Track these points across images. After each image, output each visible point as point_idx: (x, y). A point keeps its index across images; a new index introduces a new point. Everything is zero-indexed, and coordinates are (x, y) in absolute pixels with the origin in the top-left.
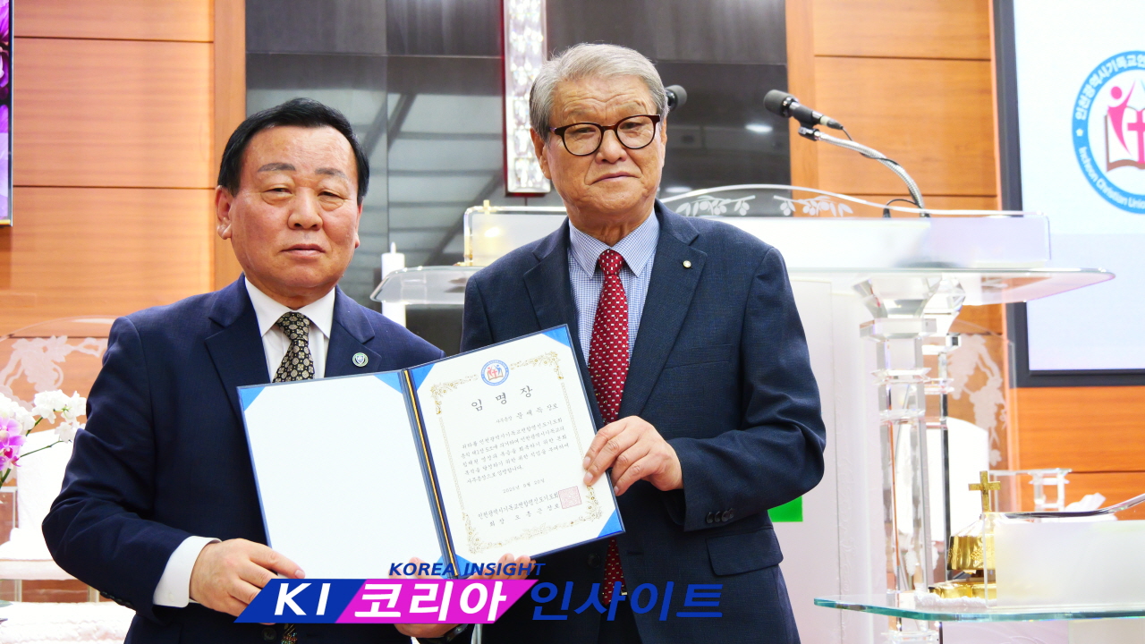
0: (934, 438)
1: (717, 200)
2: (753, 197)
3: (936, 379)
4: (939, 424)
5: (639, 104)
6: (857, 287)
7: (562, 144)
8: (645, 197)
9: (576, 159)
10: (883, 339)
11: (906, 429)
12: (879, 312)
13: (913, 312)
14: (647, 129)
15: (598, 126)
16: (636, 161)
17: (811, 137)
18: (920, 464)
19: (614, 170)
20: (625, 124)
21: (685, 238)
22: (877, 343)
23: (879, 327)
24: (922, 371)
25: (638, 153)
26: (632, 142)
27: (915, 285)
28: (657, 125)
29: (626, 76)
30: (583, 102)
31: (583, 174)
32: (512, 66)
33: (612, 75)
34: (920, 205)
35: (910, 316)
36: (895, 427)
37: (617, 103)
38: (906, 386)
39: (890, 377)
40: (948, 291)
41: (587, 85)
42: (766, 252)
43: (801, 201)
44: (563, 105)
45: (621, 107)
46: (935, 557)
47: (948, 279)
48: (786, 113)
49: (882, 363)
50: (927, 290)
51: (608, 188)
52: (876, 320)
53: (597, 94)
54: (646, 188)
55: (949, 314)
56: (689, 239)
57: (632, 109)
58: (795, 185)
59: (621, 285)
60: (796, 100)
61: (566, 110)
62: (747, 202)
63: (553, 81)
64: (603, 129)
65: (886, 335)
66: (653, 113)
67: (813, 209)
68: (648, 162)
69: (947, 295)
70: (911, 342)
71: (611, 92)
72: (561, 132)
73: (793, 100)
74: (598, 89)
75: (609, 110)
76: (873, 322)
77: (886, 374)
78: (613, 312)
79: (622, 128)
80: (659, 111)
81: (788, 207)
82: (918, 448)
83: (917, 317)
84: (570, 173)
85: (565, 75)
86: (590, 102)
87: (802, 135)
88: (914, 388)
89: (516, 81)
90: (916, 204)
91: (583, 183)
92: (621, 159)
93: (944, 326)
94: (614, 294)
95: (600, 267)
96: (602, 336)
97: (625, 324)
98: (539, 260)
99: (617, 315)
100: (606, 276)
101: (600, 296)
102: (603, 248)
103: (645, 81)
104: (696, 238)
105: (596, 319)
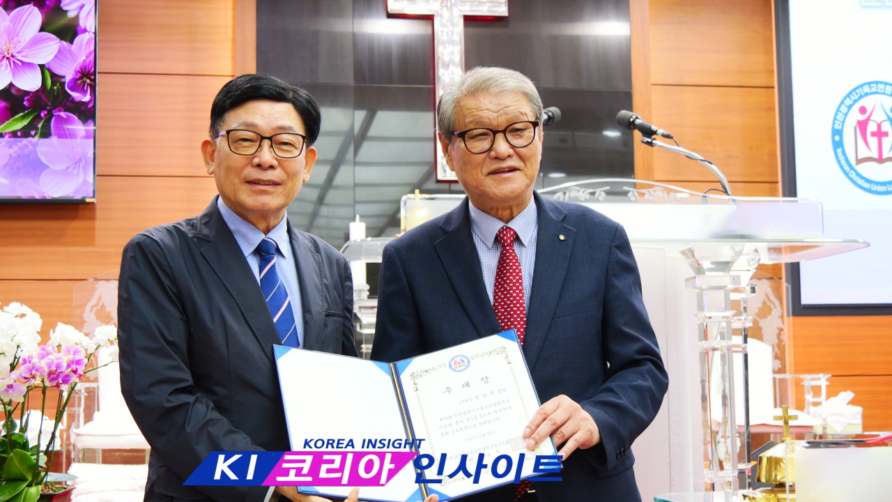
0: (738, 359)
1: (583, 190)
2: (608, 188)
3: (739, 318)
4: (741, 349)
5: (522, 114)
6: (683, 252)
7: (463, 144)
9: (474, 156)
10: (702, 290)
11: (717, 354)
12: (699, 270)
13: (723, 270)
14: (529, 133)
15: (491, 130)
16: (522, 158)
17: (650, 144)
18: (727, 376)
19: (504, 165)
20: (510, 129)
22: (698, 293)
23: (700, 281)
24: (729, 313)
25: (522, 151)
26: (518, 142)
27: (725, 251)
28: (536, 128)
29: (512, 92)
30: (480, 113)
31: (479, 168)
33: (501, 91)
34: (729, 192)
35: (722, 273)
36: (710, 353)
37: (506, 113)
38: (718, 323)
39: (706, 317)
40: (748, 254)
41: (482, 100)
42: (617, 228)
43: (643, 191)
44: (465, 116)
45: (509, 116)
46: (739, 444)
47: (749, 246)
48: (632, 127)
49: (701, 307)
50: (733, 254)
52: (697, 276)
53: (490, 106)
55: (749, 270)
56: (561, 218)
57: (517, 118)
58: (638, 179)
59: (516, 254)
60: (640, 117)
61: (467, 120)
63: (456, 97)
64: (495, 132)
65: (704, 287)
66: (533, 119)
67: (651, 196)
68: (531, 157)
69: (747, 257)
70: (722, 293)
71: (500, 105)
72: (462, 135)
73: (637, 118)
74: (491, 103)
75: (499, 119)
76: (695, 277)
77: (703, 315)
78: (511, 274)
79: (509, 132)
80: (537, 118)
81: (634, 195)
82: (726, 367)
83: (726, 274)
84: (469, 168)
85: (466, 93)
86: (485, 114)
87: (643, 142)
88: (724, 324)
90: (726, 192)
91: (480, 175)
93: (745, 280)
94: (511, 261)
95: (498, 240)
96: (503, 293)
97: (521, 284)
98: (445, 232)
99: (514, 277)
100: (504, 247)
101: (499, 262)
102: (501, 224)
103: (526, 94)
104: (565, 216)
105: (497, 280)
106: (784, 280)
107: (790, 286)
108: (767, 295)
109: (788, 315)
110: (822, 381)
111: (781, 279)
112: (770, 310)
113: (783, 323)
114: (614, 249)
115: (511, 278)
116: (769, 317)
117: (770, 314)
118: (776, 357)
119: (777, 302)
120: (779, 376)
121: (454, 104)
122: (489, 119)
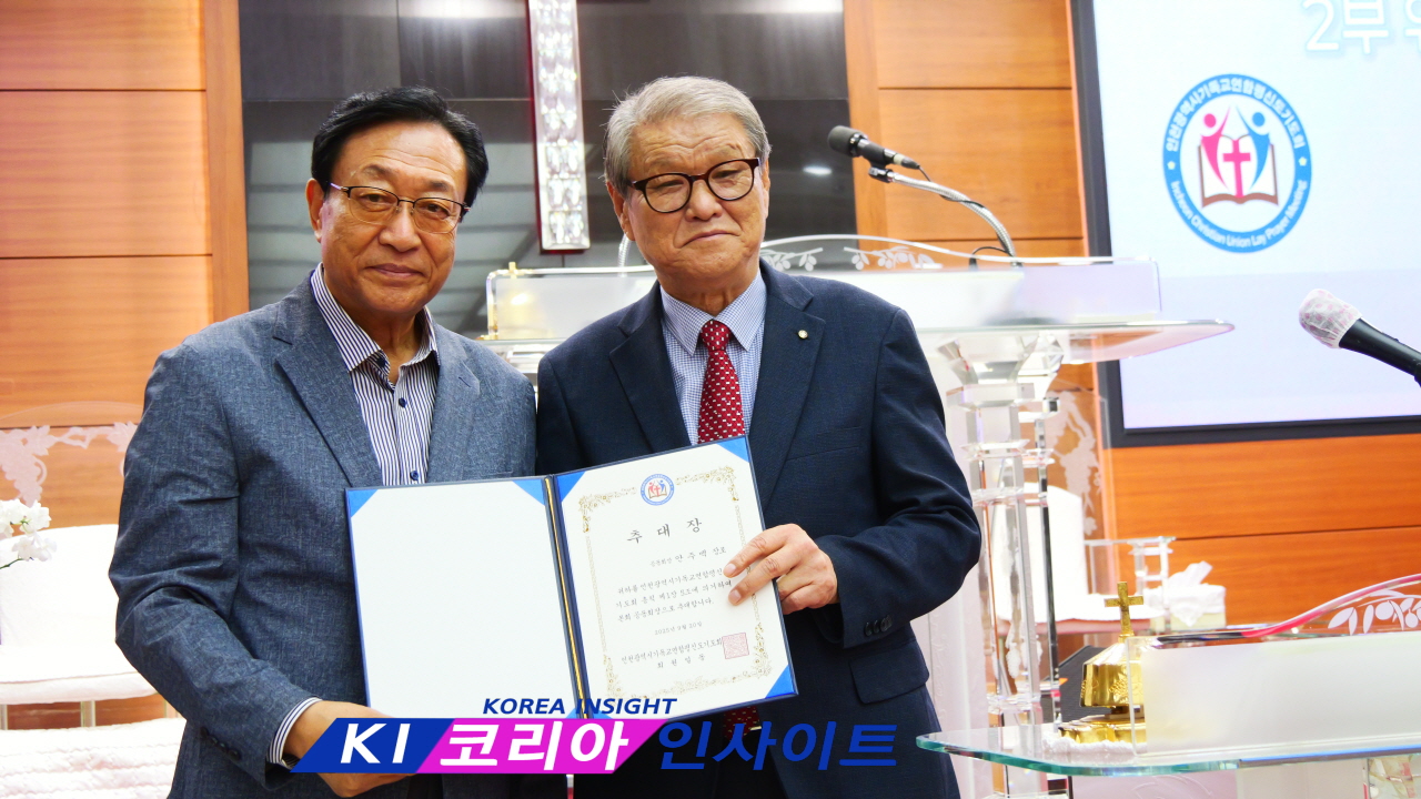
5: (733, 147)
7: (644, 200)
8: (747, 257)
9: (661, 217)
14: (744, 177)
15: (685, 176)
16: (735, 217)
19: (707, 229)
20: (716, 172)
21: (798, 304)
25: (737, 206)
26: (728, 192)
28: (757, 170)
29: (717, 114)
30: (666, 150)
31: (671, 236)
32: (542, 109)
33: (699, 115)
37: (707, 149)
41: (669, 128)
42: (893, 316)
44: (644, 155)
45: (711, 152)
50: (1021, 349)
51: (702, 248)
53: (682, 138)
54: (747, 247)
56: (803, 303)
57: (724, 153)
59: (729, 362)
61: (648, 161)
62: (814, 255)
63: (630, 125)
64: (691, 179)
66: (750, 156)
68: (749, 215)
70: (1006, 412)
71: (698, 136)
72: (641, 186)
74: (683, 133)
75: (698, 158)
78: (723, 393)
79: (714, 177)
80: (758, 153)
84: (655, 235)
85: (643, 117)
86: (674, 150)
89: (548, 125)
91: (672, 246)
92: (715, 215)
94: (722, 373)
95: (703, 342)
96: (712, 424)
97: (739, 408)
98: (627, 336)
99: (728, 398)
100: (712, 352)
101: (706, 376)
102: (705, 318)
103: (739, 118)
104: (811, 302)
105: (703, 403)
106: (1096, 391)
107: (1106, 401)
108: (1071, 417)
109: (1105, 447)
110: (1162, 547)
111: (1091, 389)
112: (1076, 440)
113: (1097, 458)
114: (886, 349)
115: (724, 399)
116: (1075, 451)
117: (1076, 445)
118: (1088, 513)
119: (1087, 428)
120: (1093, 543)
121: (627, 138)
122: (682, 158)
